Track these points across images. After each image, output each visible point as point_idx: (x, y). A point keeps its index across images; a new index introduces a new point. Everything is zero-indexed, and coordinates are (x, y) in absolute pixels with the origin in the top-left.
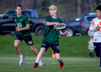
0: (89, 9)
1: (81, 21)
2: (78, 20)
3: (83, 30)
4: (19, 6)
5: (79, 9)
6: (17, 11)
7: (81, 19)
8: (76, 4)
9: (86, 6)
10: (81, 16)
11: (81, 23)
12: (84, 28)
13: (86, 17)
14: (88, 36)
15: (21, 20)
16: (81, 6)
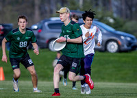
0: (51, 11)
1: (40, 29)
2: (36, 27)
3: (42, 41)
4: (22, 17)
5: (37, 12)
6: (21, 24)
7: (40, 26)
8: (33, 5)
9: (47, 8)
10: (39, 22)
11: (39, 32)
12: (43, 39)
13: (46, 24)
14: (50, 50)
15: (27, 38)
16: (40, 8)
